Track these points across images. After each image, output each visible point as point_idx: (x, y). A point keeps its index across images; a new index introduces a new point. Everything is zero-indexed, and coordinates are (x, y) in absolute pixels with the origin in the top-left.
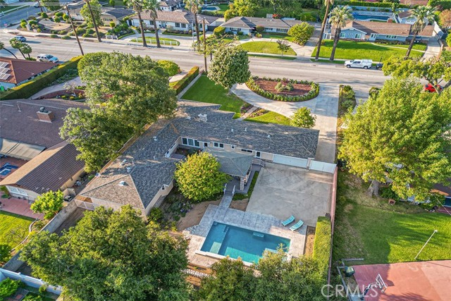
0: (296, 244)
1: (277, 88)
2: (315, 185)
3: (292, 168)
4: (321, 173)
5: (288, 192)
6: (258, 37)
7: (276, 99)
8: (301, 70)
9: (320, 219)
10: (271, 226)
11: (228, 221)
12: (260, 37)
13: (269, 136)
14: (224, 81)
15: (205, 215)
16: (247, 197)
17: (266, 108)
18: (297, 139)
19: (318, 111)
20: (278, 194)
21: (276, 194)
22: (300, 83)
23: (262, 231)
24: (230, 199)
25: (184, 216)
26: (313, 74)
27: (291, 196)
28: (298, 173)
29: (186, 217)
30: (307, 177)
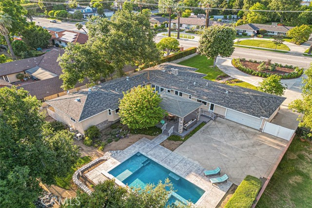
0: (209, 198)
1: (259, 67)
2: (263, 147)
3: (243, 127)
4: (275, 138)
5: (228, 146)
6: (259, 37)
7: (254, 75)
8: (289, 59)
9: (248, 178)
10: (190, 172)
11: (151, 155)
12: (261, 38)
13: (227, 92)
14: (207, 52)
15: (134, 145)
16: (182, 140)
17: (240, 79)
18: (256, 99)
19: (295, 88)
20: (215, 146)
21: (214, 145)
22: (284, 67)
23: (178, 173)
24: (165, 137)
25: (116, 141)
26: (302, 63)
27: (229, 151)
28: (247, 132)
29: (117, 142)
30: (255, 138)
